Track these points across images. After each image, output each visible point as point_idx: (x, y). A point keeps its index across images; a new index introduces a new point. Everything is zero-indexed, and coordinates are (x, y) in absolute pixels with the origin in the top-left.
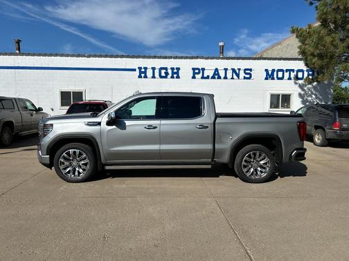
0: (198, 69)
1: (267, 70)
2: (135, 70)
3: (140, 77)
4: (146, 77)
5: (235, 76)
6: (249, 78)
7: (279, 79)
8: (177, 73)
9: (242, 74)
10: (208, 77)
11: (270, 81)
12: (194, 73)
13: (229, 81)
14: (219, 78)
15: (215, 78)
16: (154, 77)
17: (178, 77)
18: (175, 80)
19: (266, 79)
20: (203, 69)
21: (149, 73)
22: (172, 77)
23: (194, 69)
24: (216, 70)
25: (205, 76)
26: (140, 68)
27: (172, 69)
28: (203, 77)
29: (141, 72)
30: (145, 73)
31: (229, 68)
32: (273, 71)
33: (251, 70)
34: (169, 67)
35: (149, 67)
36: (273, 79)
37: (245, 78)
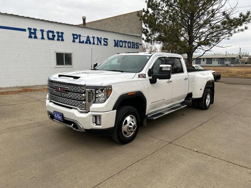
0: (76, 35)
1: (115, 40)
2: (24, 30)
3: (30, 37)
4: (36, 37)
5: (99, 43)
6: (107, 45)
7: (120, 46)
8: (62, 37)
9: (103, 42)
10: (83, 42)
11: (116, 47)
12: (74, 38)
13: (95, 46)
14: (90, 43)
15: (87, 43)
16: (43, 38)
17: (63, 40)
18: (60, 42)
19: (115, 46)
20: (80, 36)
21: (39, 34)
22: (58, 40)
23: (73, 35)
24: (88, 37)
25: (81, 41)
26: (30, 29)
27: (58, 33)
28: (80, 42)
29: (31, 33)
30: (35, 33)
31: (96, 37)
32: (118, 41)
33: (107, 39)
34: (55, 31)
35: (39, 29)
36: (118, 46)
37: (104, 45)
